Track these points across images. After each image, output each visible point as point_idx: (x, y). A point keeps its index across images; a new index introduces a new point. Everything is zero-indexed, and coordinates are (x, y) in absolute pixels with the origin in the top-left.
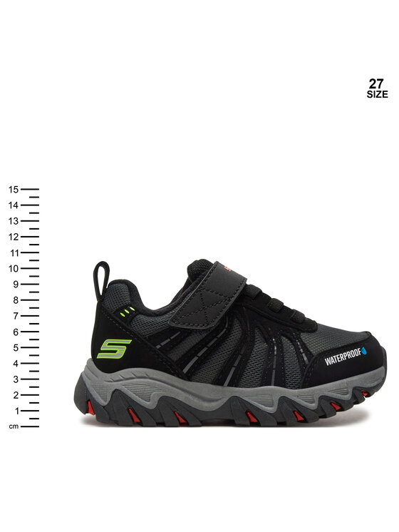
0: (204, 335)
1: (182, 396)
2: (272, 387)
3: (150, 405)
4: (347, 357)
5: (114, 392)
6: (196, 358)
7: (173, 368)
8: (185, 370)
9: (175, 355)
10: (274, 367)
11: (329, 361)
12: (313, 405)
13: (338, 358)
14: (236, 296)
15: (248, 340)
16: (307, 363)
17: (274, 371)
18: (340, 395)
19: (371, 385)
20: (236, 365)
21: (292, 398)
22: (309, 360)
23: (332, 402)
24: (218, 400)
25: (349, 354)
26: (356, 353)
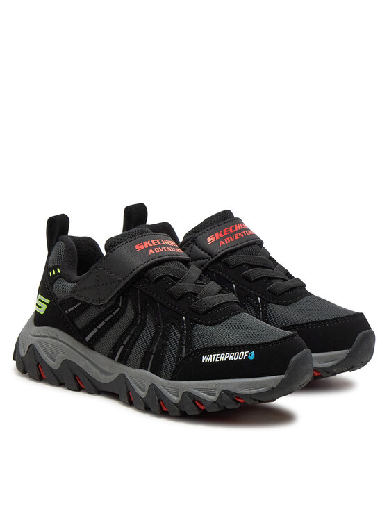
0: (103, 309)
1: (82, 364)
2: (148, 373)
3: (55, 364)
4: (228, 359)
5: (30, 346)
6: (95, 330)
7: (78, 334)
8: (88, 339)
9: (81, 322)
10: (154, 352)
11: (206, 359)
12: (176, 398)
13: (217, 357)
14: (128, 279)
15: (138, 322)
16: (183, 355)
17: (153, 356)
18: (205, 395)
19: (248, 392)
20: (124, 344)
21: (160, 387)
22: (186, 353)
23: (196, 400)
24: (111, 374)
25: (232, 356)
26: (241, 355)
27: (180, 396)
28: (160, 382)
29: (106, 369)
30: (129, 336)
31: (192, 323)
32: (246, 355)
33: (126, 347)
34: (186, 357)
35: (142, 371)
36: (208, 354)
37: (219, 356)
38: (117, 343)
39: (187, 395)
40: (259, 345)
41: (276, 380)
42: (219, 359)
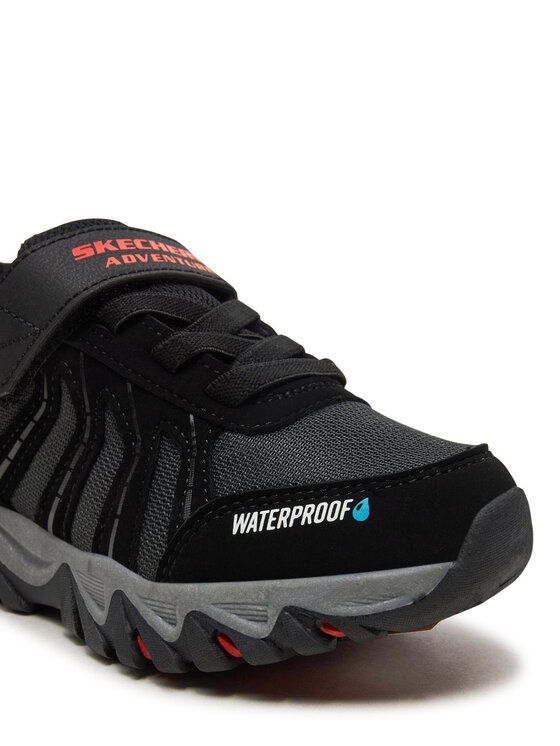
2: (108, 561)
4: (298, 521)
6: (6, 464)
11: (242, 524)
12: (170, 628)
13: (272, 519)
15: (87, 435)
16: (187, 515)
17: (117, 521)
18: (241, 621)
19: (353, 610)
20: (61, 492)
21: (135, 600)
22: (193, 508)
23: (219, 634)
24: (48, 564)
25: (309, 513)
26: (332, 511)
27: (180, 624)
28: (135, 584)
29: (37, 552)
30: (69, 474)
31: (213, 429)
32: (345, 509)
33: (64, 499)
34: (192, 520)
35: (98, 559)
36: (248, 509)
37: (276, 515)
38: (48, 489)
39: (196, 620)
40: (381, 480)
41: (430, 574)
42: (274, 523)
